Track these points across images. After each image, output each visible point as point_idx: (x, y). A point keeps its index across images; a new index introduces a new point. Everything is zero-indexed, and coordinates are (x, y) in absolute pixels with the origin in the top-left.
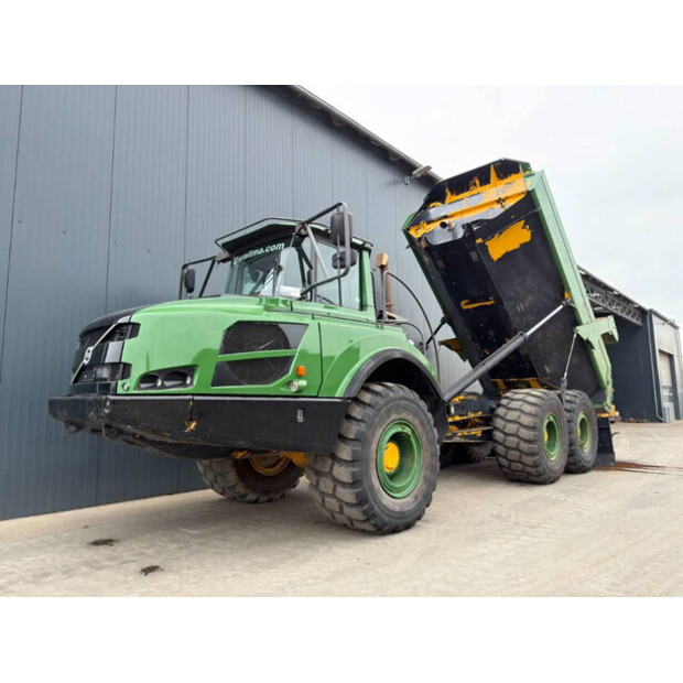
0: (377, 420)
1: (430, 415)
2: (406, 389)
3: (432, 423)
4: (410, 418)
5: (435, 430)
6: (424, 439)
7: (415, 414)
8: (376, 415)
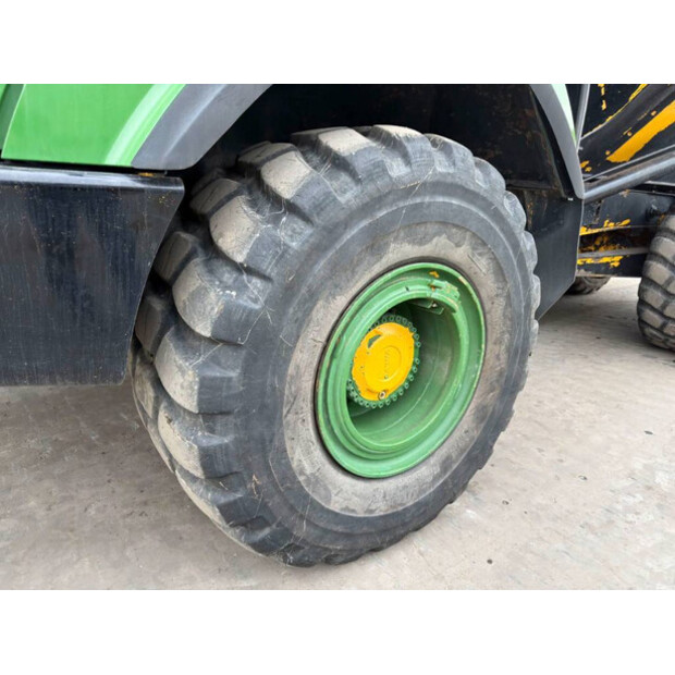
0: (320, 267)
1: (528, 243)
2: (461, 151)
3: (532, 264)
4: (460, 254)
5: (536, 283)
6: (496, 311)
7: (480, 242)
8: (317, 249)
